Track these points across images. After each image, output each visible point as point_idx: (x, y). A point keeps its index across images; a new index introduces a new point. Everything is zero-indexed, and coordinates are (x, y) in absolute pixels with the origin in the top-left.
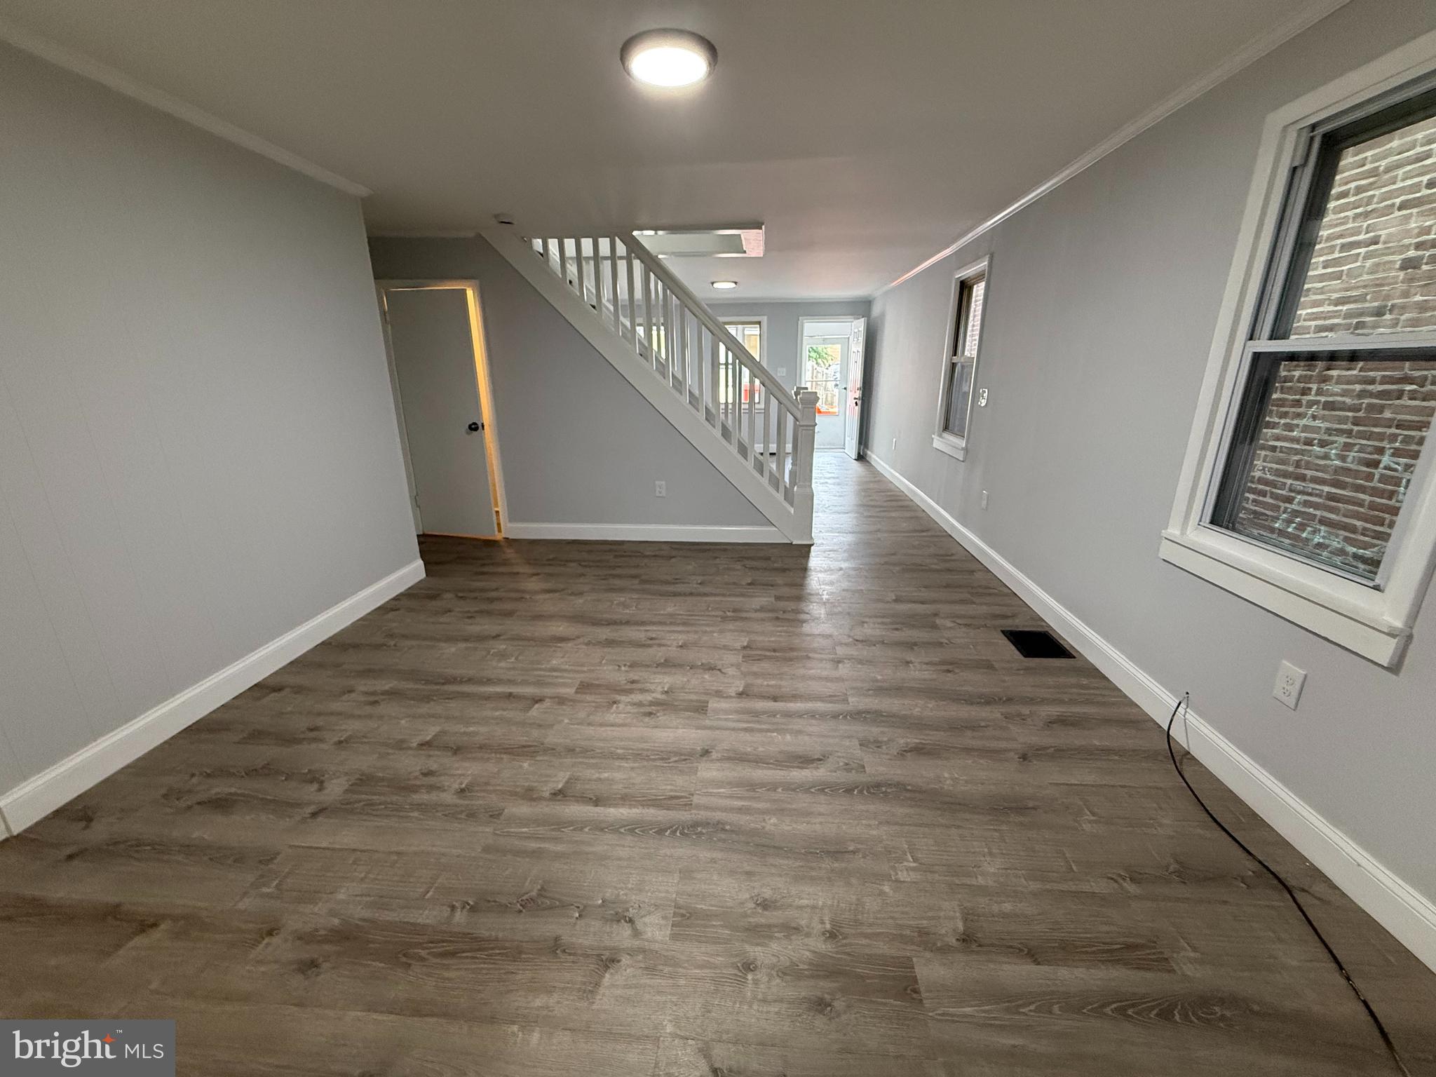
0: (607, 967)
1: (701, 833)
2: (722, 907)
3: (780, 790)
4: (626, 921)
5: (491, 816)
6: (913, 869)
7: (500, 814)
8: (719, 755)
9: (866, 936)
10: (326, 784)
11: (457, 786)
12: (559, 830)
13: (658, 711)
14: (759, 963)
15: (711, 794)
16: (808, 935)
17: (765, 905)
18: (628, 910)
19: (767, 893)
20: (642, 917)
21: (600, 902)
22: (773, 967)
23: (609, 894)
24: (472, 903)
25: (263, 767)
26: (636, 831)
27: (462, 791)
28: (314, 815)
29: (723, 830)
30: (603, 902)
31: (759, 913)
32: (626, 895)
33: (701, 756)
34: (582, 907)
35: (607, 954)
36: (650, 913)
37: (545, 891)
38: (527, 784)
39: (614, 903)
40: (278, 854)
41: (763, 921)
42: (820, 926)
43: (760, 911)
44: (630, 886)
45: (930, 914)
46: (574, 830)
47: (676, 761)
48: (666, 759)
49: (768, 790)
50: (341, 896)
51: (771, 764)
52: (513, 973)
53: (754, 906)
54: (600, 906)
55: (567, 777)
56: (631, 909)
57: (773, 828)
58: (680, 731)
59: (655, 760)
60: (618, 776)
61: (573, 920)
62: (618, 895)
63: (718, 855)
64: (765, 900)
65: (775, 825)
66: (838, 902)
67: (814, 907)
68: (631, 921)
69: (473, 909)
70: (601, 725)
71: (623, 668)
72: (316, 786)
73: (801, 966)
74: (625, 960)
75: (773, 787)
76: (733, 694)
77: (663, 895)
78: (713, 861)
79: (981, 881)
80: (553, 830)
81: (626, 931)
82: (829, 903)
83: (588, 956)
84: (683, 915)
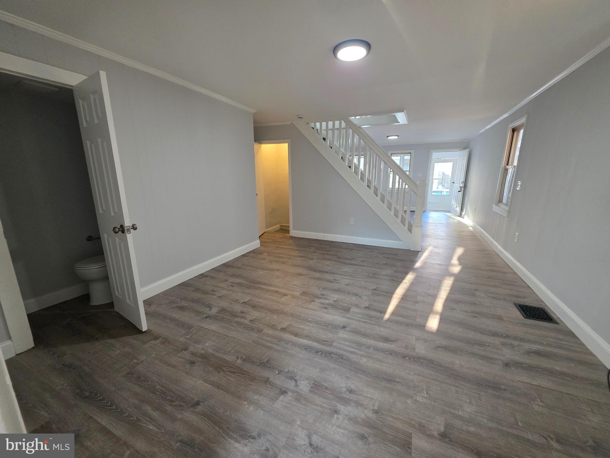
0: (282, 394)
1: (333, 357)
2: (332, 387)
3: (371, 349)
4: (294, 380)
5: (258, 331)
6: (425, 397)
7: (262, 331)
8: (349, 329)
9: (393, 417)
10: (212, 309)
11: (251, 319)
12: (280, 342)
13: (329, 307)
14: (341, 412)
15: (341, 344)
16: (366, 408)
17: (351, 391)
18: (296, 377)
19: (353, 387)
20: (300, 381)
21: (287, 371)
22: (347, 416)
23: (291, 369)
24: (244, 358)
25: (197, 300)
26: (308, 349)
27: (252, 320)
28: (206, 317)
29: (342, 358)
30: (288, 371)
31: (347, 394)
32: (297, 371)
33: (342, 328)
34: (280, 371)
35: (284, 389)
36: (303, 380)
37: (269, 361)
38: (273, 323)
39: (292, 372)
40: (194, 327)
41: (348, 397)
42: (372, 407)
43: (348, 393)
44: (299, 368)
45: (428, 419)
46: (285, 343)
47: (331, 328)
48: (327, 326)
49: (366, 348)
50: (207, 345)
51: (371, 338)
52: (251, 385)
53: (346, 390)
54: (286, 372)
55: (288, 324)
56: (297, 377)
57: (364, 363)
58: (336, 317)
59: (323, 325)
60: (307, 328)
61: (276, 374)
62: (294, 370)
63: (337, 367)
64: (352, 389)
65: (365, 362)
66: (384, 400)
67: (372, 399)
68: (296, 381)
69: (244, 360)
70: (306, 308)
71: (320, 289)
72: (209, 309)
73: (359, 419)
74: (290, 394)
75: (369, 347)
76: (363, 307)
77: (311, 375)
78: (334, 368)
79: (461, 413)
80: (277, 341)
81: (293, 383)
82: (380, 399)
83: (277, 388)
84: (316, 385)
